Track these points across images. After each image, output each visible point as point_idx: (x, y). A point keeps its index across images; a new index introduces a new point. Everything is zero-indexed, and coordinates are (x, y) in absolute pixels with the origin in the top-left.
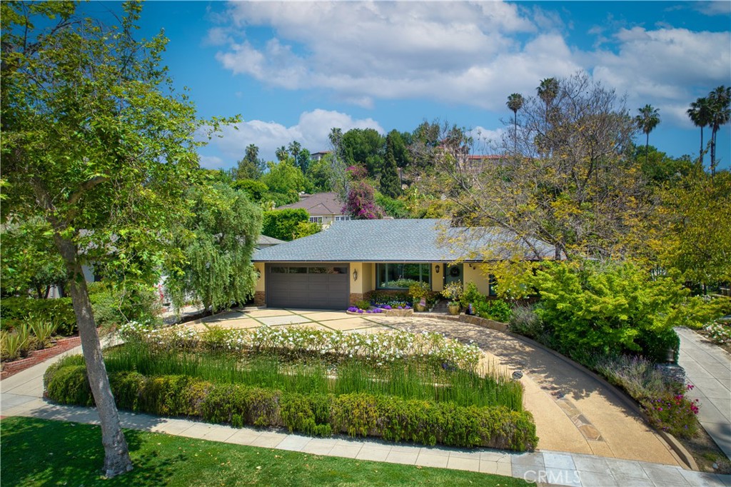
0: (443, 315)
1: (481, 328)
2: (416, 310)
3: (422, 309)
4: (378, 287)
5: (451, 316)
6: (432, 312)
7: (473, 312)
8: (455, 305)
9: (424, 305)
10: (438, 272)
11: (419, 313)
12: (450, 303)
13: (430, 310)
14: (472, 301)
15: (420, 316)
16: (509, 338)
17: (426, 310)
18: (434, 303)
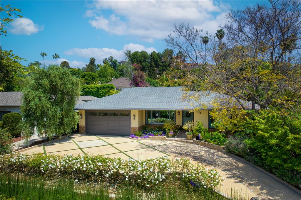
0: (183, 139)
1: (207, 149)
2: (168, 137)
3: (171, 136)
4: (147, 123)
5: (188, 141)
6: (177, 137)
7: (201, 138)
8: (190, 134)
9: (173, 134)
10: (179, 115)
11: (170, 139)
12: (187, 133)
13: (176, 136)
14: (201, 132)
15: (170, 140)
16: (226, 156)
17: (173, 136)
18: (177, 132)
